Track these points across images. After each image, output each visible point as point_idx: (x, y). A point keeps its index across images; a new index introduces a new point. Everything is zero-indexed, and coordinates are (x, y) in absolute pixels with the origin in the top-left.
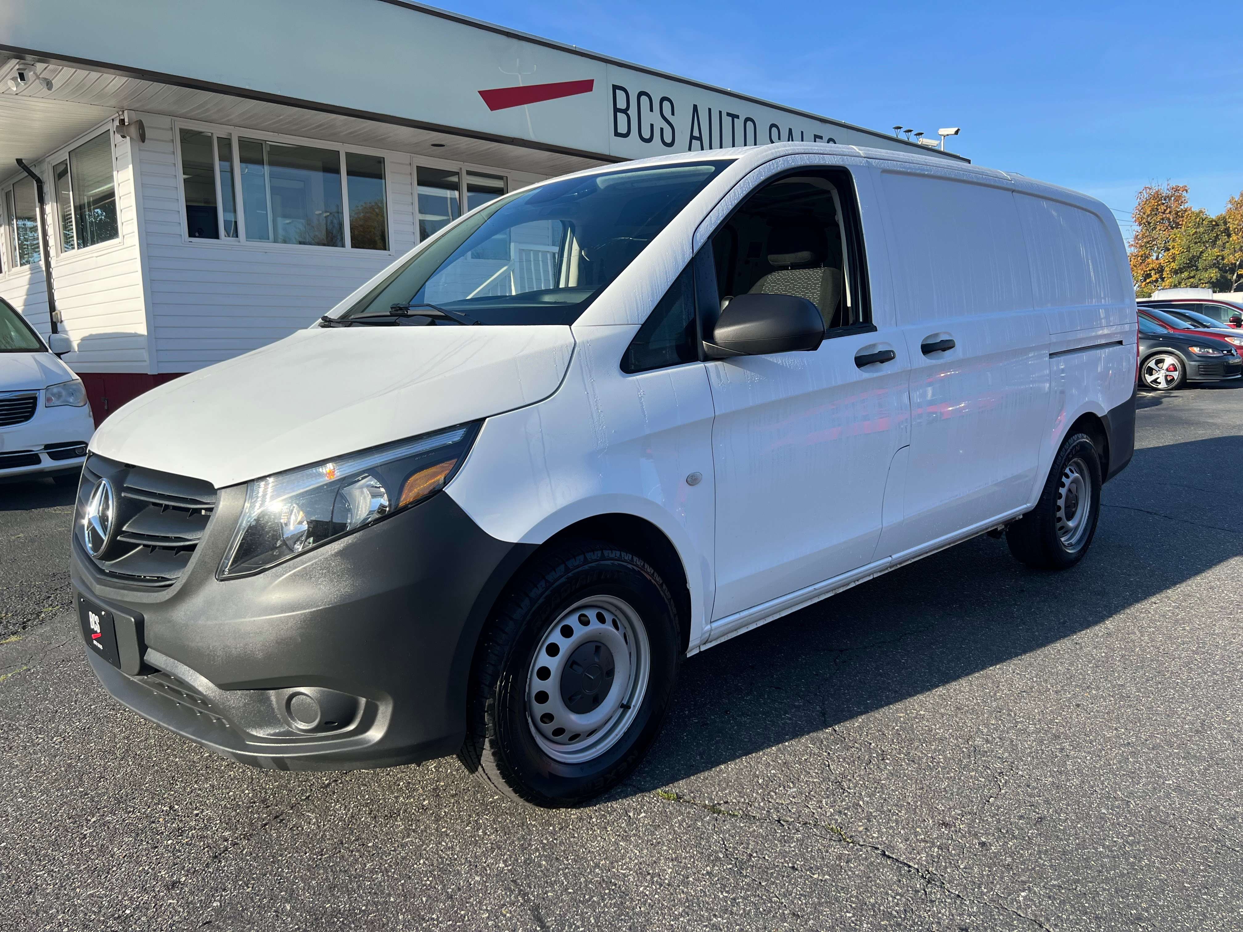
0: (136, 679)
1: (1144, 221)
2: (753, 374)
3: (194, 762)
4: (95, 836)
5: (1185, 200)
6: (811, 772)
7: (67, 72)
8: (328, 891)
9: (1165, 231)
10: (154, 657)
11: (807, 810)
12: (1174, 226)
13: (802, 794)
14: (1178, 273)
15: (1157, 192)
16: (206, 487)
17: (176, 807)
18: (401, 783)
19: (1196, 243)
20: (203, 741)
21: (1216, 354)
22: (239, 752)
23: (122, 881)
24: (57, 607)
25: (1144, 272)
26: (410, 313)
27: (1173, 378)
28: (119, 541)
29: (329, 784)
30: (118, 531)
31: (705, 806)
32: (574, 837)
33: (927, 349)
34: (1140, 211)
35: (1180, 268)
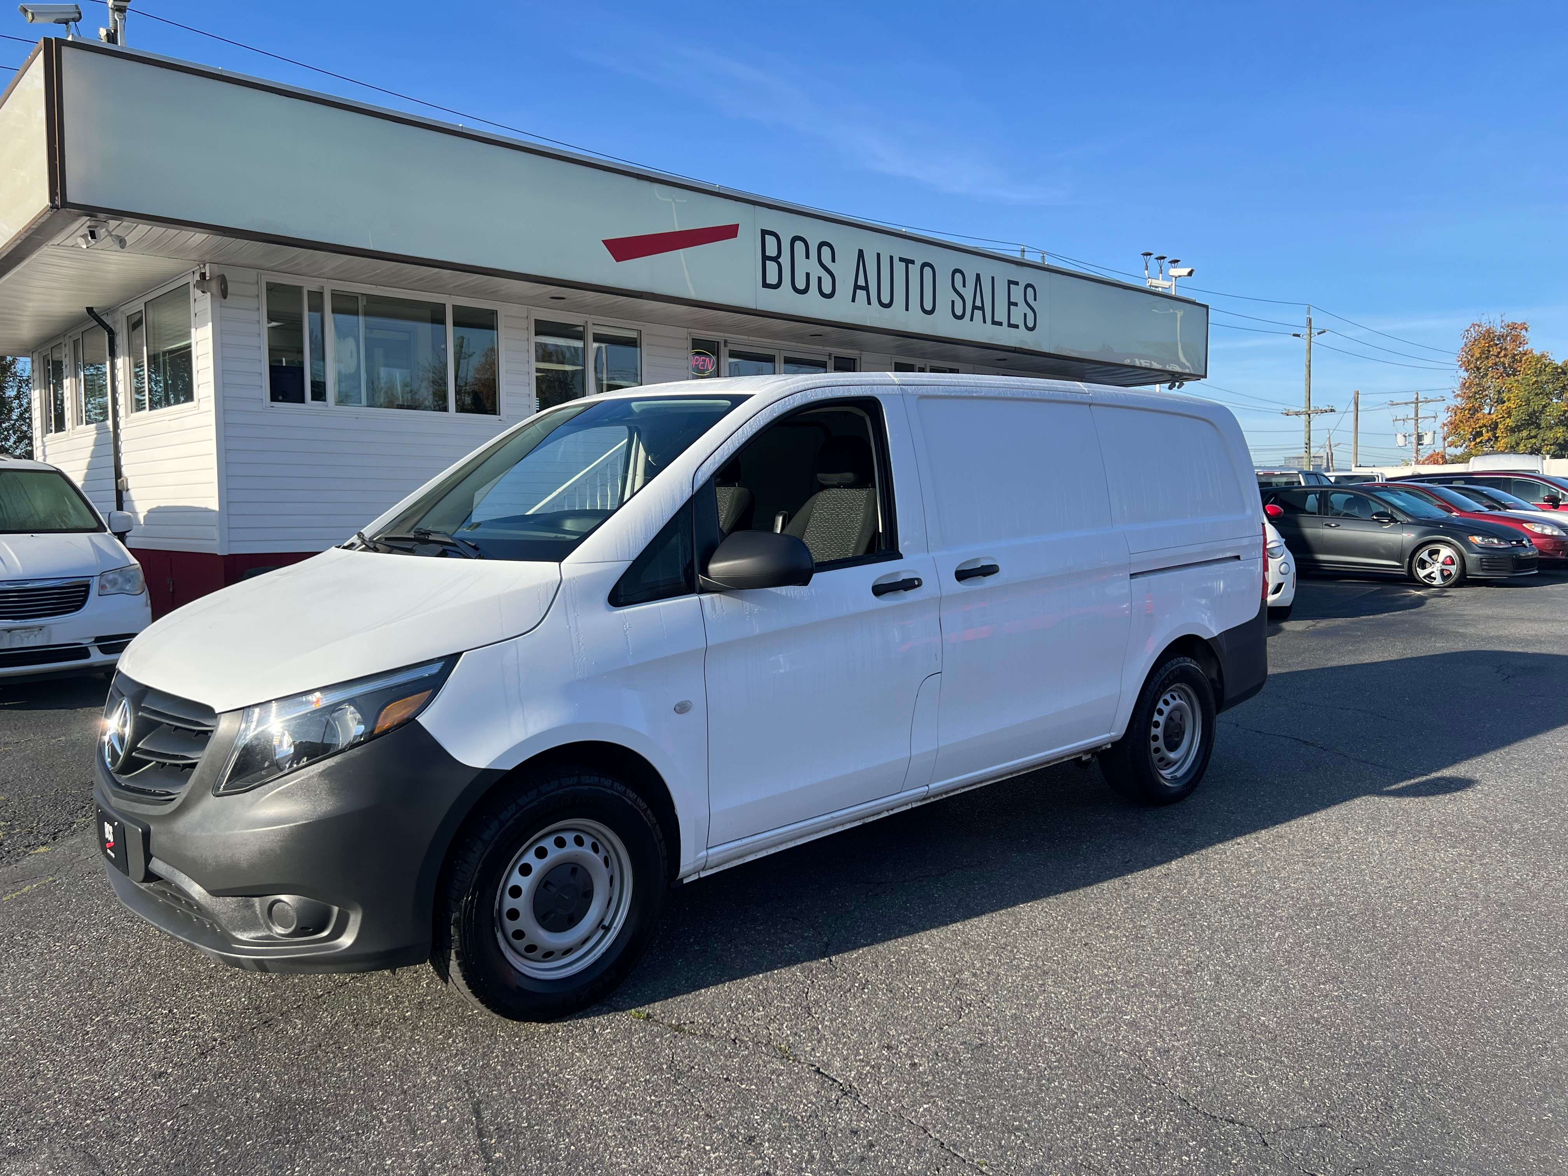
0: (143, 886)
1: (1472, 366)
2: (752, 605)
3: (199, 972)
4: (97, 1033)
5: (1524, 340)
6: (787, 997)
7: (143, 228)
8: (296, 1084)
9: (1498, 378)
10: (158, 866)
11: (765, 1031)
12: (1510, 372)
13: (767, 1017)
14: (1515, 432)
15: (1488, 331)
16: (207, 711)
17: (175, 1010)
18: (391, 997)
19: (1537, 394)
20: (196, 944)
21: (1503, 545)
22: (225, 954)
23: (115, 1070)
24: (90, 818)
25: (1473, 429)
26: (431, 538)
27: (1451, 574)
28: (134, 757)
29: (322, 995)
30: (133, 747)
31: (670, 1025)
32: (536, 1047)
33: (962, 575)
34: (1467, 353)
35: (1517, 425)
